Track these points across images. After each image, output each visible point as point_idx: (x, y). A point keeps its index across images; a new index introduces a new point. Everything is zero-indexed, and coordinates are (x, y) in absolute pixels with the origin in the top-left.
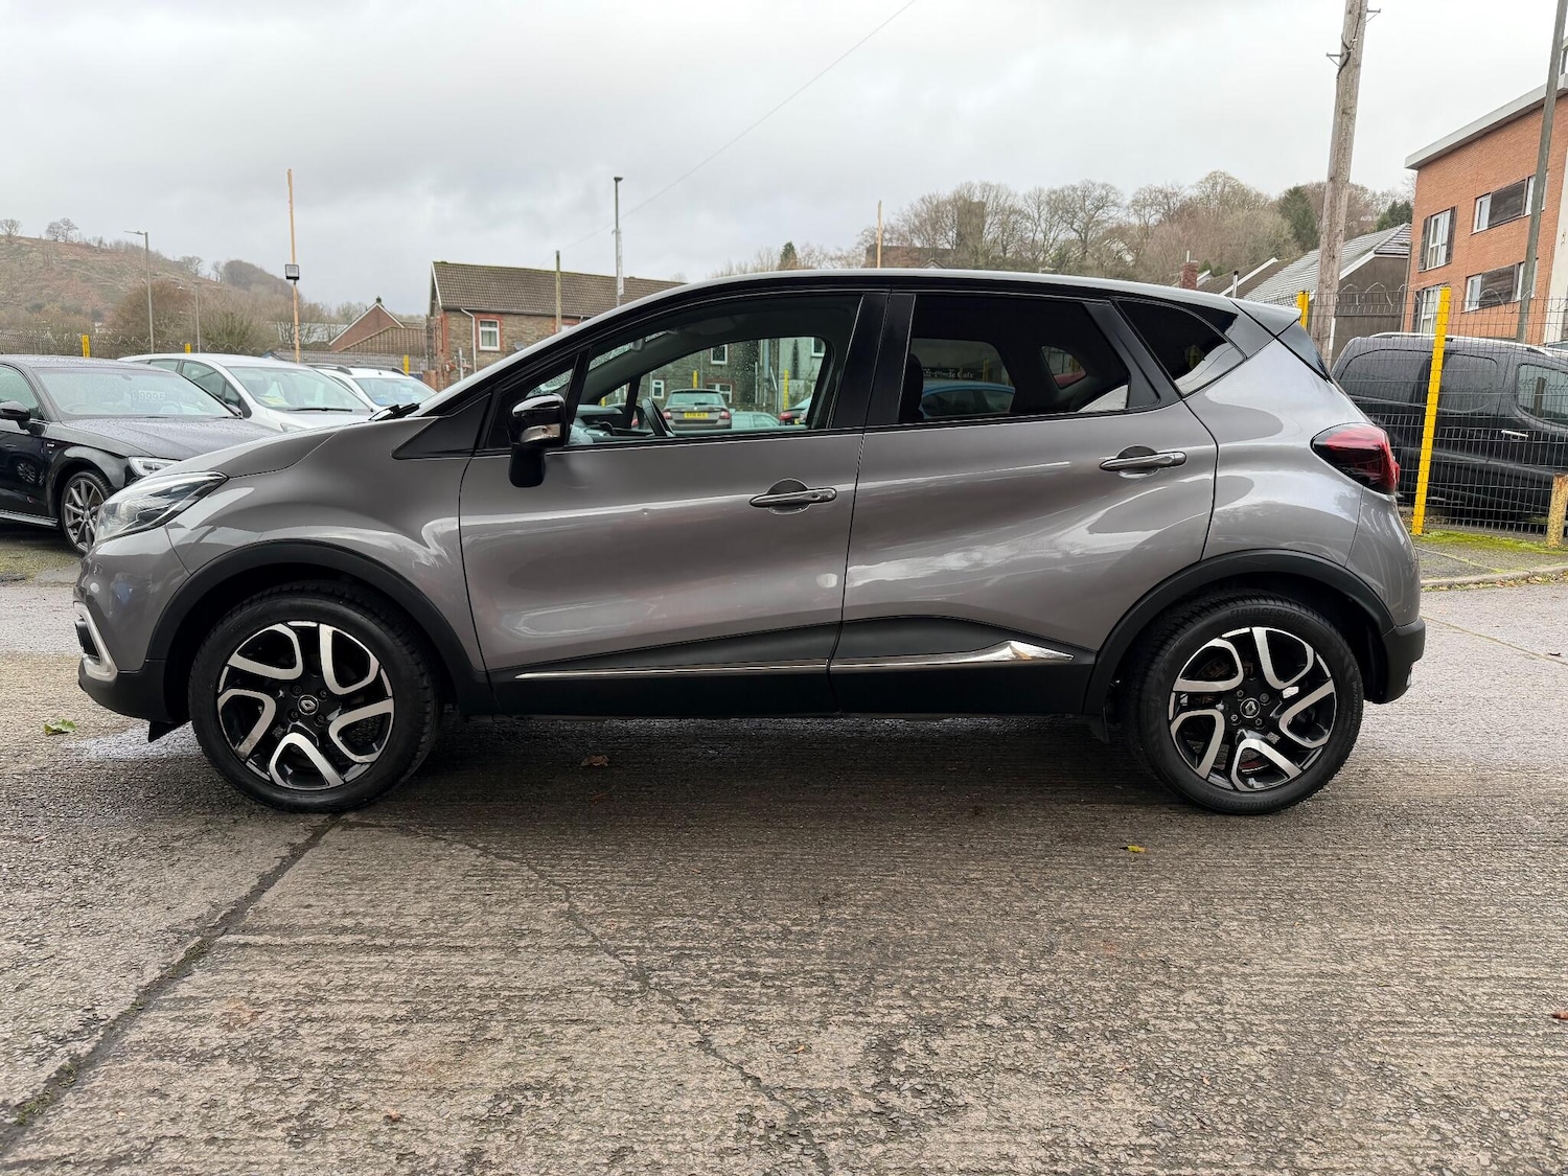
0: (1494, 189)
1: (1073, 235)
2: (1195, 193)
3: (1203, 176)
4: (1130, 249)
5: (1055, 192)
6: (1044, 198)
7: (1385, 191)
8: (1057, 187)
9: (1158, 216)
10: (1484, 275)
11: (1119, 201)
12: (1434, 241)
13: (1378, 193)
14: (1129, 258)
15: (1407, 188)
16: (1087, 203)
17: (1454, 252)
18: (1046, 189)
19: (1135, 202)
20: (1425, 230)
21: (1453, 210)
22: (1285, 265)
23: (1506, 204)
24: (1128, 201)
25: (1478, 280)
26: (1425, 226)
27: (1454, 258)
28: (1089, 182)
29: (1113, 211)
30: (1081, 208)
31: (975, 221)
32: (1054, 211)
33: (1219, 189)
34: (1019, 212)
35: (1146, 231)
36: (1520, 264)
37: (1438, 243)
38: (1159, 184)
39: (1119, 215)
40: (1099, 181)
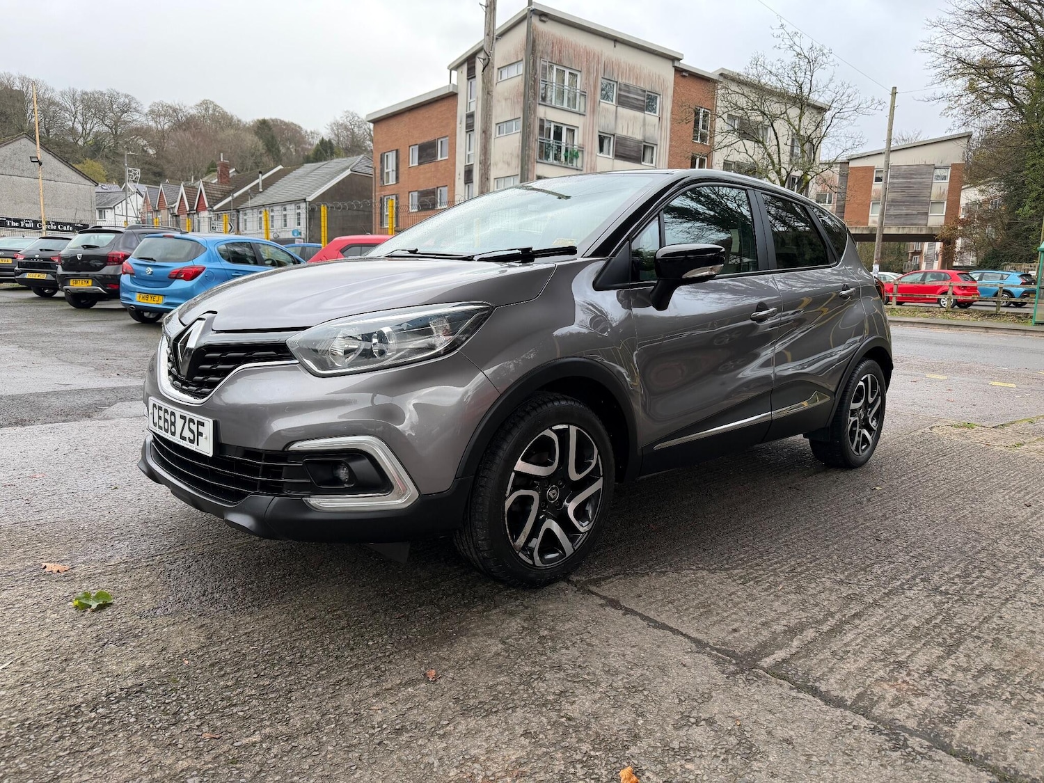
0: (420, 142)
1: (106, 129)
2: (193, 112)
3: (199, 102)
4: (151, 145)
5: (86, 94)
6: (78, 97)
7: (313, 131)
8: (89, 90)
9: (170, 124)
10: (419, 192)
11: (140, 109)
12: (387, 168)
13: (309, 131)
14: (151, 152)
15: (328, 131)
16: (114, 107)
17: (400, 176)
18: (79, 90)
19: (152, 112)
20: (382, 161)
21: (397, 151)
22: (290, 171)
23: (427, 152)
24: (146, 110)
25: (416, 194)
26: (381, 158)
27: (400, 180)
28: (114, 91)
29: (136, 116)
30: (110, 110)
31: (18, 105)
32: (88, 108)
33: (211, 112)
34: (57, 104)
35: (163, 134)
36: (438, 188)
37: (390, 170)
38: (169, 102)
39: (139, 119)
40: (123, 91)
